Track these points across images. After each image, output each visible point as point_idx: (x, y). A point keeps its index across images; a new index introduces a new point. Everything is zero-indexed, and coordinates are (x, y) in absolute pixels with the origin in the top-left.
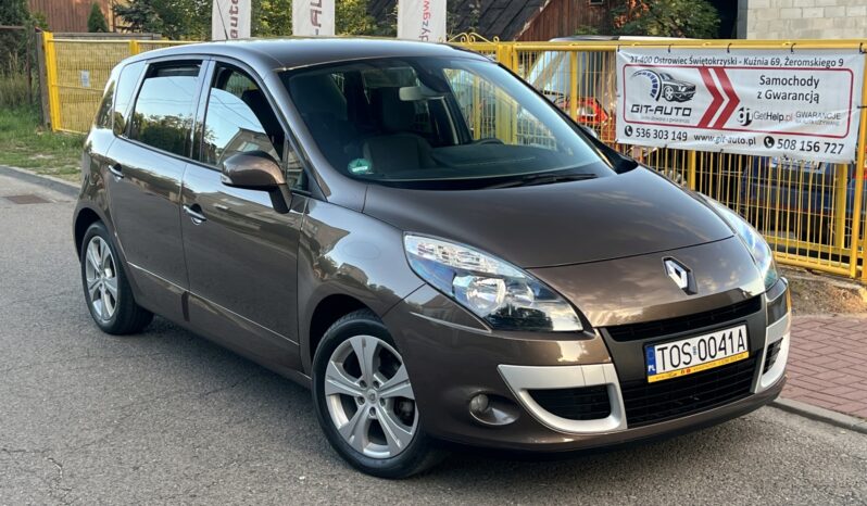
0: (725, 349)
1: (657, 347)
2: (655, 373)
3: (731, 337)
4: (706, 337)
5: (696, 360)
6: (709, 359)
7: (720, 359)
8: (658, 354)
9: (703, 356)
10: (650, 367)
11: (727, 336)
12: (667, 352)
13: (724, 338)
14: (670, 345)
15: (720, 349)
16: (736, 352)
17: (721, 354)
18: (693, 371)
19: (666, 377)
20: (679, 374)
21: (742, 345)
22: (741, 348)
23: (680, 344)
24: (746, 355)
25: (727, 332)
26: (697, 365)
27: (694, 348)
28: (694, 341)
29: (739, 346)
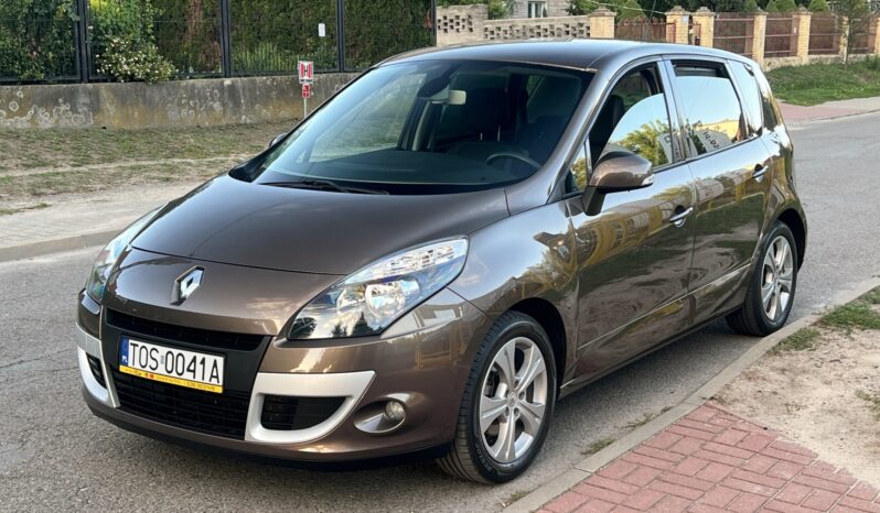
0: (194, 371)
1: (131, 341)
2: (126, 365)
3: (203, 362)
4: (176, 352)
5: (161, 369)
6: (174, 374)
7: (187, 380)
8: (131, 348)
9: (169, 369)
10: (124, 357)
11: (199, 360)
12: (137, 349)
13: (194, 360)
14: (141, 344)
15: (189, 370)
16: (207, 380)
17: (188, 375)
18: (156, 378)
19: (133, 373)
20: (143, 375)
21: (217, 377)
22: (214, 381)
23: (150, 346)
24: (219, 390)
25: (200, 356)
26: (161, 374)
27: (162, 357)
28: (163, 350)
29: (212, 376)
